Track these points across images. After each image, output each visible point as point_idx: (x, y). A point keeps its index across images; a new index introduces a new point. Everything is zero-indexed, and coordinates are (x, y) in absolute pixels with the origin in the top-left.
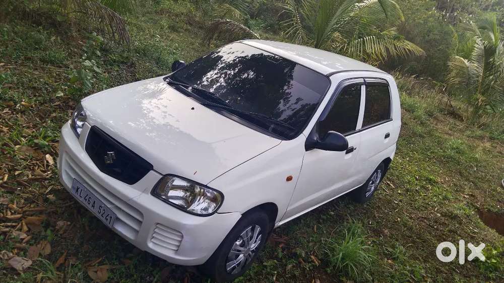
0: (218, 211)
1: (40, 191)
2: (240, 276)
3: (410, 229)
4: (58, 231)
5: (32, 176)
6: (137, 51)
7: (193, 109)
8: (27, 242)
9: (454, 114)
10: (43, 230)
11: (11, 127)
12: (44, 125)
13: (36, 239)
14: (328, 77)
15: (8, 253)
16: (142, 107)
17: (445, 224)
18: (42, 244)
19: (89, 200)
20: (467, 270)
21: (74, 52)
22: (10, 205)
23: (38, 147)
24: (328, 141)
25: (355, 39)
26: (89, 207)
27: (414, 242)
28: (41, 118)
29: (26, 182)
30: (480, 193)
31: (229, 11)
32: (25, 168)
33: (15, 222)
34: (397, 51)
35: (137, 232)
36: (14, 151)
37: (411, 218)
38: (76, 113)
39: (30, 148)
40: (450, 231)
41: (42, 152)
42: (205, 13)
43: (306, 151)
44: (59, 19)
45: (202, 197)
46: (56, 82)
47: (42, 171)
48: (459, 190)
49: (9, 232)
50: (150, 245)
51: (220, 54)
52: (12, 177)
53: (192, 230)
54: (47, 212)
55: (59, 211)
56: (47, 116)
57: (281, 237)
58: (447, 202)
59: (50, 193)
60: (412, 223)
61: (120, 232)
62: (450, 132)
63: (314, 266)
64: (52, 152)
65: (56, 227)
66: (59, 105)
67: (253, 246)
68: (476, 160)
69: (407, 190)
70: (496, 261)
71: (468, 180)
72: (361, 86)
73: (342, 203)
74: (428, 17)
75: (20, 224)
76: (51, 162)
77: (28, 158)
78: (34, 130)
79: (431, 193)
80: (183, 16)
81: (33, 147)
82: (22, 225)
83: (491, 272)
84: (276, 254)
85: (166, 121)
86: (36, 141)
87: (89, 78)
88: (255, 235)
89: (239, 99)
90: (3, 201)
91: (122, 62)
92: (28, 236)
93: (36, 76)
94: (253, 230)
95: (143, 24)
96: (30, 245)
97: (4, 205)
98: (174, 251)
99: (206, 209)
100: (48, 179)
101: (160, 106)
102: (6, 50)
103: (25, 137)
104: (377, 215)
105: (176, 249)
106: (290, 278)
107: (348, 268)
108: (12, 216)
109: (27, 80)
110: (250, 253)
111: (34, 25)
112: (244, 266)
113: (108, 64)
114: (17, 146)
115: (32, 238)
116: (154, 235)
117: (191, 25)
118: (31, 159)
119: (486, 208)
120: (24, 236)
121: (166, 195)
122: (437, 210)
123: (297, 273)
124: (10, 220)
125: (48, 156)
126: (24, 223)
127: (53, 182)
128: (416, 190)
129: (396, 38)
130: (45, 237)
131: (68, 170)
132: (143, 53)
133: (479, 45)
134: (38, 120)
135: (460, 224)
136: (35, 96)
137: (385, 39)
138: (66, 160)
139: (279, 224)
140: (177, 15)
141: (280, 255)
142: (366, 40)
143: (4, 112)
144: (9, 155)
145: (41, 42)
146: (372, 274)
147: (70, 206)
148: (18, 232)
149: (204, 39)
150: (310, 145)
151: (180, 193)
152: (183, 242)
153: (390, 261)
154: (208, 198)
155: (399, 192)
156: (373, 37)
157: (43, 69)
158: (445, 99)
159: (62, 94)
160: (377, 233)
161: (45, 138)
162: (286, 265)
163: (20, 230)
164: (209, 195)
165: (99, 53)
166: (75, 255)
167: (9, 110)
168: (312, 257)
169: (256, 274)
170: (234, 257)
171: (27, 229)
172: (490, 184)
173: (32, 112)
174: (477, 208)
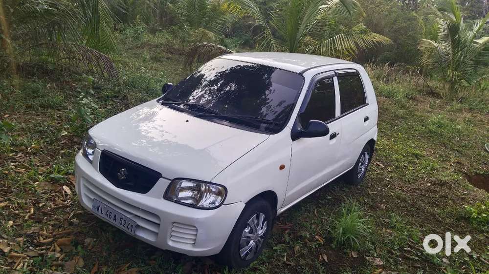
0: (224, 203)
1: (65, 217)
2: (254, 261)
3: (404, 200)
4: (87, 247)
5: (54, 206)
6: (126, 84)
7: (187, 121)
8: (62, 260)
9: (433, 93)
10: (74, 248)
11: (27, 169)
12: (56, 161)
13: (69, 256)
14: (301, 74)
15: (48, 270)
16: (140, 130)
17: (436, 191)
18: (75, 260)
19: (110, 215)
20: (461, 228)
21: (70, 94)
22: (41, 232)
23: (54, 181)
24: (311, 129)
25: (326, 39)
26: (111, 221)
27: (408, 211)
28: (52, 157)
29: (50, 211)
30: (466, 159)
31: (205, 34)
32: (47, 200)
33: (48, 245)
34: (366, 43)
35: (156, 234)
36: (34, 188)
37: (404, 191)
38: (86, 143)
39: (47, 183)
40: (441, 197)
41: (59, 185)
42: (183, 40)
43: (293, 141)
44: (50, 67)
45: (209, 193)
46: (58, 123)
47: (63, 201)
48: (445, 159)
49: (45, 253)
50: (170, 243)
51: (202, 72)
52: (38, 209)
53: (204, 222)
54: (74, 233)
55: (85, 231)
56: (57, 153)
57: (286, 224)
58: (435, 172)
59: (73, 217)
60: (405, 195)
61: (142, 237)
62: (431, 110)
63: (320, 245)
64: (67, 183)
65: (85, 244)
66: (65, 143)
67: (261, 232)
68: (458, 131)
69: (397, 167)
70: (486, 215)
71: (452, 149)
72: (333, 78)
73: (337, 188)
74: (392, 8)
75: (53, 246)
76: (69, 192)
77: (48, 191)
78: (48, 167)
79: (419, 166)
80: (163, 46)
81: (50, 182)
82: (55, 247)
83: (483, 226)
84: (283, 239)
85: (164, 138)
86: (52, 176)
87: (88, 114)
88: (261, 222)
89: (226, 106)
90: (34, 230)
91: (115, 97)
92: (62, 255)
93: (39, 121)
94: (258, 218)
95: (127, 59)
96: (66, 261)
97: (36, 233)
98: (191, 245)
99: (213, 203)
100: (68, 207)
101: (156, 127)
102: (9, 102)
103: (41, 175)
104: (371, 193)
105: (193, 243)
106: (299, 257)
107: (350, 241)
108: (45, 241)
109: (32, 125)
110: (259, 238)
111: (30, 76)
112: (256, 251)
113: (102, 99)
114: (36, 183)
115: (66, 256)
116: (172, 234)
117: (171, 53)
118: (51, 192)
119: (473, 172)
120: (58, 255)
121: (177, 197)
122: (427, 180)
123: (305, 252)
124: (43, 244)
125: (64, 187)
126: (56, 245)
127: (74, 208)
128: (405, 166)
129: (364, 32)
130: (77, 254)
131: (87, 193)
132: (132, 85)
133: (442, 25)
134: (49, 158)
135: (450, 189)
136: (42, 138)
137: (353, 35)
138: (84, 185)
139: (280, 211)
140: (157, 46)
141: (287, 240)
142: (336, 38)
143: (18, 156)
144: (30, 192)
145: (38, 91)
146: (373, 243)
147: (93, 225)
148: (53, 253)
149: (185, 64)
150: (296, 136)
151: (189, 194)
152: (198, 235)
153: (388, 230)
154: (214, 193)
155: (389, 170)
156: (342, 35)
157: (45, 114)
158: (421, 81)
159: (66, 133)
160: (373, 208)
161: (59, 172)
162: (294, 247)
163: (54, 250)
164: (213, 190)
165: (92, 92)
166: (106, 263)
167: (22, 154)
168: (317, 237)
169: (269, 258)
170: (245, 244)
171: (60, 250)
172: (475, 150)
173: (43, 152)
174: (465, 173)
